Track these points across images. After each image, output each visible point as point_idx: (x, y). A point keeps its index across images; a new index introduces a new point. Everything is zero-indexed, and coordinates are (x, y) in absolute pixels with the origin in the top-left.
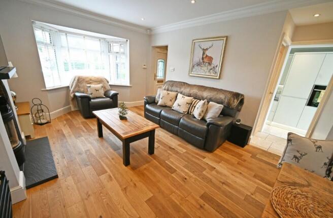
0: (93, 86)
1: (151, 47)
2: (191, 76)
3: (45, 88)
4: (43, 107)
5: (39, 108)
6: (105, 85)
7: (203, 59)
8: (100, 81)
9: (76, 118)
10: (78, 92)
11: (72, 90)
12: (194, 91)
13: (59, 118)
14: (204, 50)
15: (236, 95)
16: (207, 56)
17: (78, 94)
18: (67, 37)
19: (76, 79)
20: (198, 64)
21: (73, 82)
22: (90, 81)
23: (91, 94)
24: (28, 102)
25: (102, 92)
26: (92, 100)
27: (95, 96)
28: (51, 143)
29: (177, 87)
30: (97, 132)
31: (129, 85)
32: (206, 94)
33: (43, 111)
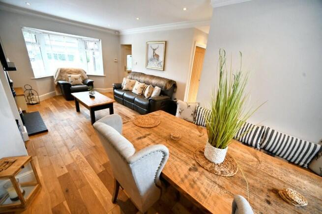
0: (72, 75)
1: (120, 46)
2: (148, 68)
3: (34, 77)
4: (33, 92)
5: (30, 93)
6: (83, 75)
7: (153, 56)
8: (78, 72)
9: (61, 100)
10: (60, 80)
11: (56, 79)
12: (147, 79)
13: (47, 101)
14: (154, 50)
15: (170, 82)
16: (156, 54)
17: (61, 82)
18: (49, 37)
19: (59, 71)
20: (151, 60)
21: (56, 73)
22: (70, 72)
23: (72, 82)
24: (21, 88)
25: (80, 81)
26: (72, 87)
27: (75, 84)
28: (41, 115)
29: (137, 76)
30: (75, 109)
31: (103, 75)
32: (154, 81)
33: (33, 95)
